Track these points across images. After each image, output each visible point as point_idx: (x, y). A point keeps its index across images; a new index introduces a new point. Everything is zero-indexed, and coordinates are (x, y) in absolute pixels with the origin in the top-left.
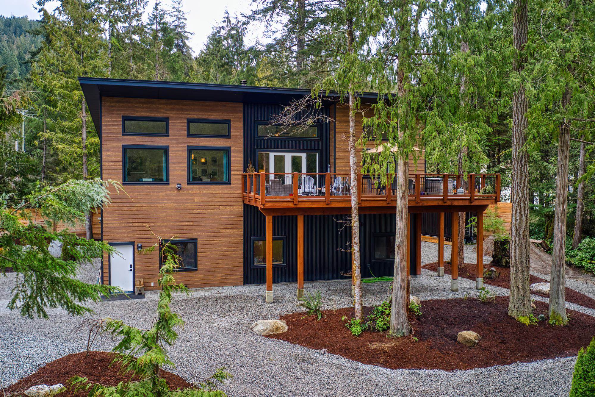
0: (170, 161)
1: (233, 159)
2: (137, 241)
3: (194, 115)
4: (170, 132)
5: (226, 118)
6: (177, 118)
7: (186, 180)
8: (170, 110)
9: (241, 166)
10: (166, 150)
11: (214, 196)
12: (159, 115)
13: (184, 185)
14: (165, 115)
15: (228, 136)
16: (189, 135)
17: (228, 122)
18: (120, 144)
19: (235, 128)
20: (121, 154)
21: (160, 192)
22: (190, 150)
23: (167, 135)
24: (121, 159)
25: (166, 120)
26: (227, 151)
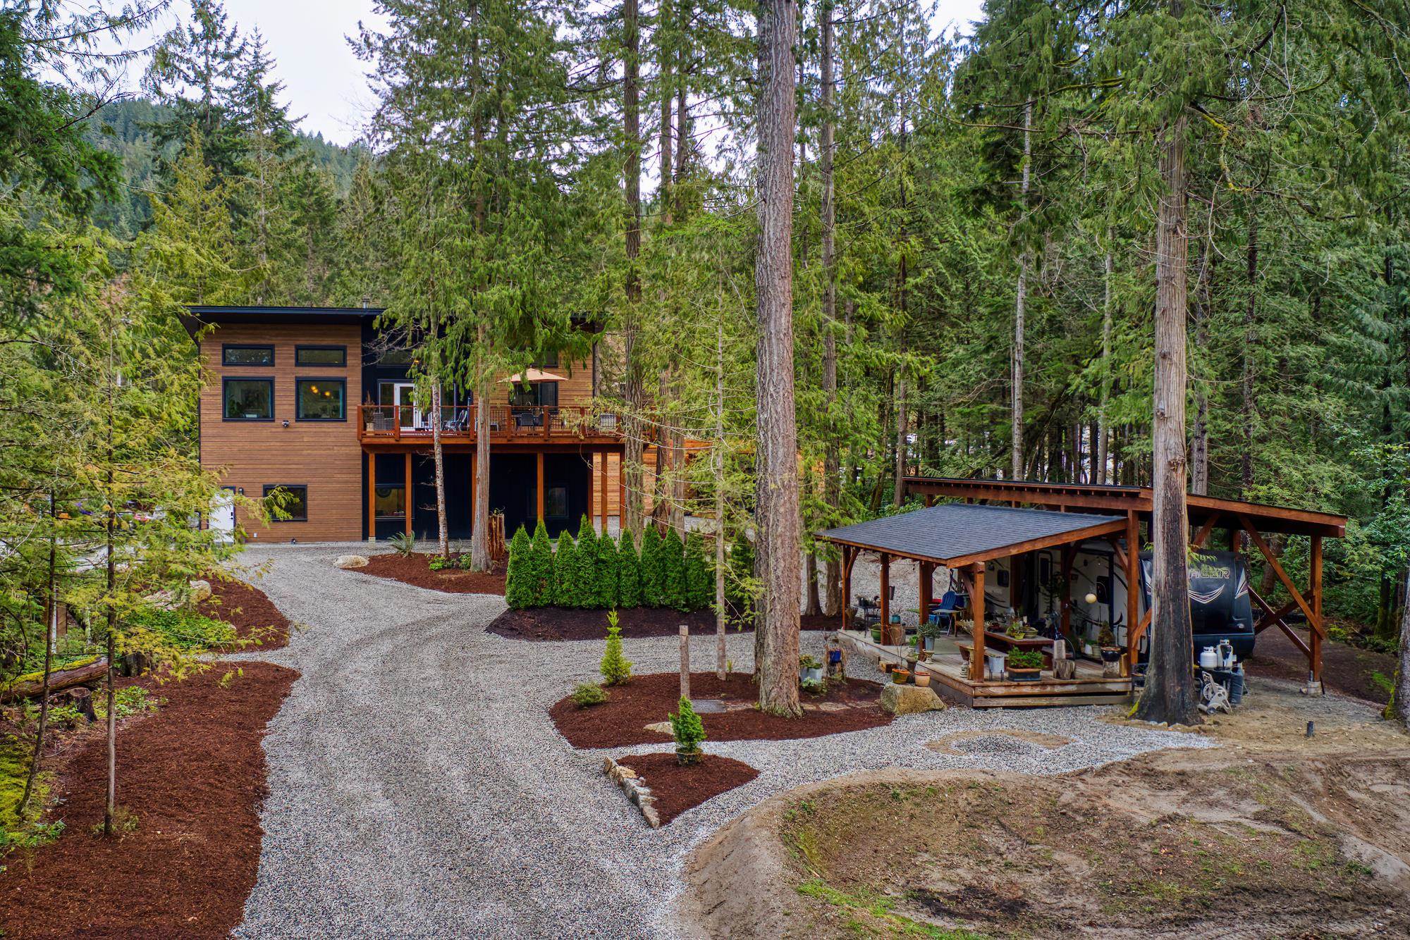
0: (276, 394)
1: (349, 391)
2: (238, 485)
3: (303, 341)
4: (277, 361)
5: (341, 344)
6: (284, 345)
7: (294, 416)
8: (277, 336)
9: (358, 401)
10: (271, 381)
11: (327, 434)
12: (264, 342)
13: (292, 422)
14: (270, 342)
15: (343, 364)
16: (298, 364)
17: (344, 349)
18: (220, 376)
19: (353, 355)
20: (221, 387)
21: (264, 430)
22: (299, 382)
23: (271, 363)
24: (220, 392)
25: (271, 348)
26: (343, 382)
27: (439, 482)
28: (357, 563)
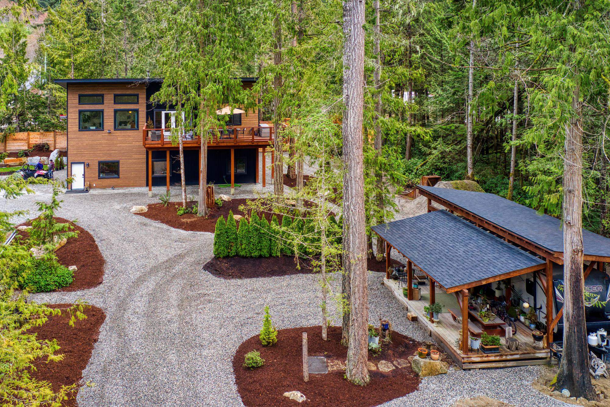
0: (105, 117)
1: (140, 116)
2: (86, 162)
3: (118, 92)
4: (105, 102)
5: (136, 93)
6: (108, 94)
7: (113, 128)
8: (105, 89)
9: (145, 119)
10: (102, 111)
11: (129, 136)
12: (99, 93)
13: (112, 131)
14: (102, 93)
15: (137, 103)
16: (115, 103)
17: (137, 95)
18: (77, 110)
19: (141, 98)
20: (78, 115)
21: (99, 135)
22: (116, 111)
23: (103, 103)
24: (78, 117)
25: (102, 96)
26: (137, 111)
27: (182, 171)
28: (142, 210)
